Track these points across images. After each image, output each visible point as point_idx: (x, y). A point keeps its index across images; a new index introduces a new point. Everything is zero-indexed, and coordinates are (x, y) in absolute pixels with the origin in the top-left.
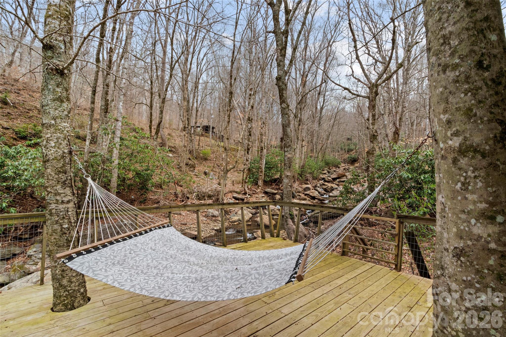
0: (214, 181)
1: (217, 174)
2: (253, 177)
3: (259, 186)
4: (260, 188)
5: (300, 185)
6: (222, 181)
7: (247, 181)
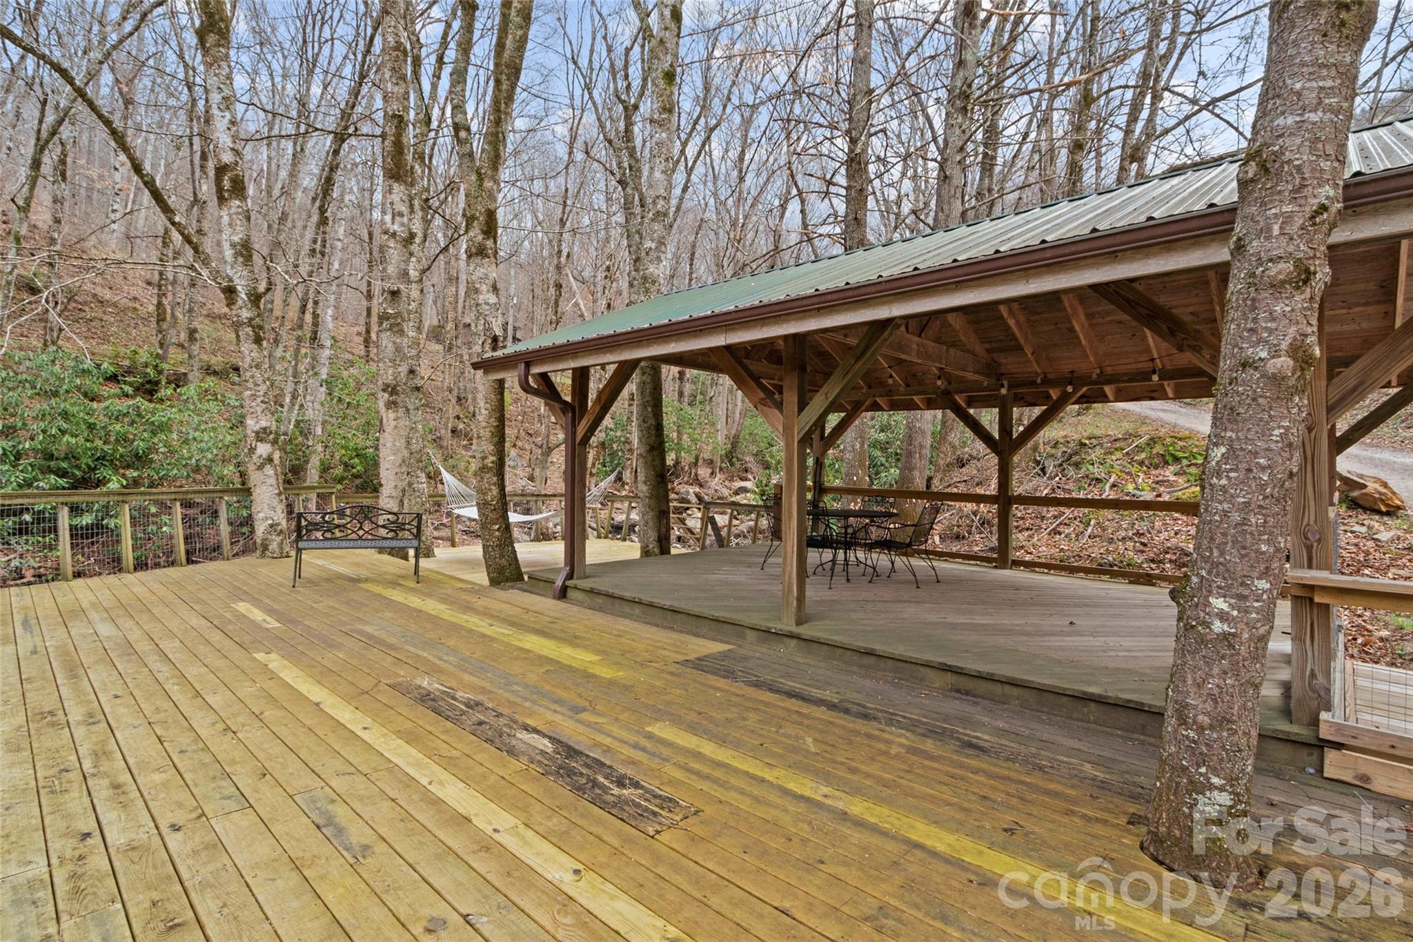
0: (519, 472)
1: (527, 455)
2: (612, 462)
3: (624, 484)
4: (627, 487)
5: (727, 483)
6: (537, 472)
7: (594, 471)
